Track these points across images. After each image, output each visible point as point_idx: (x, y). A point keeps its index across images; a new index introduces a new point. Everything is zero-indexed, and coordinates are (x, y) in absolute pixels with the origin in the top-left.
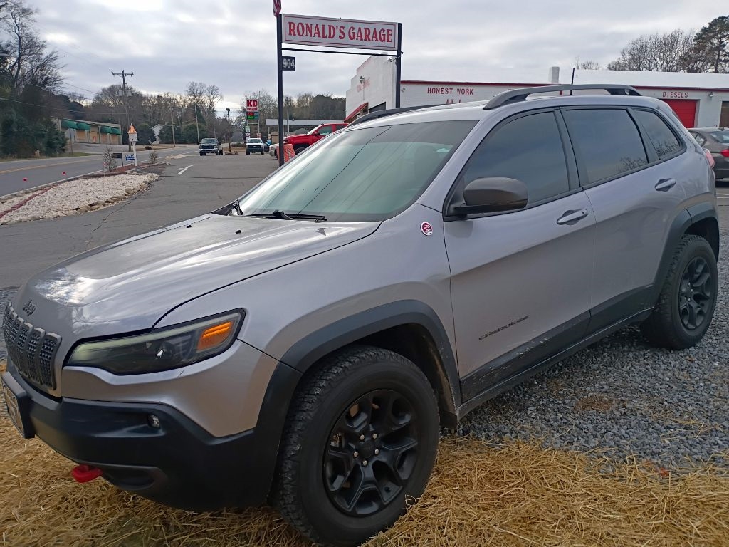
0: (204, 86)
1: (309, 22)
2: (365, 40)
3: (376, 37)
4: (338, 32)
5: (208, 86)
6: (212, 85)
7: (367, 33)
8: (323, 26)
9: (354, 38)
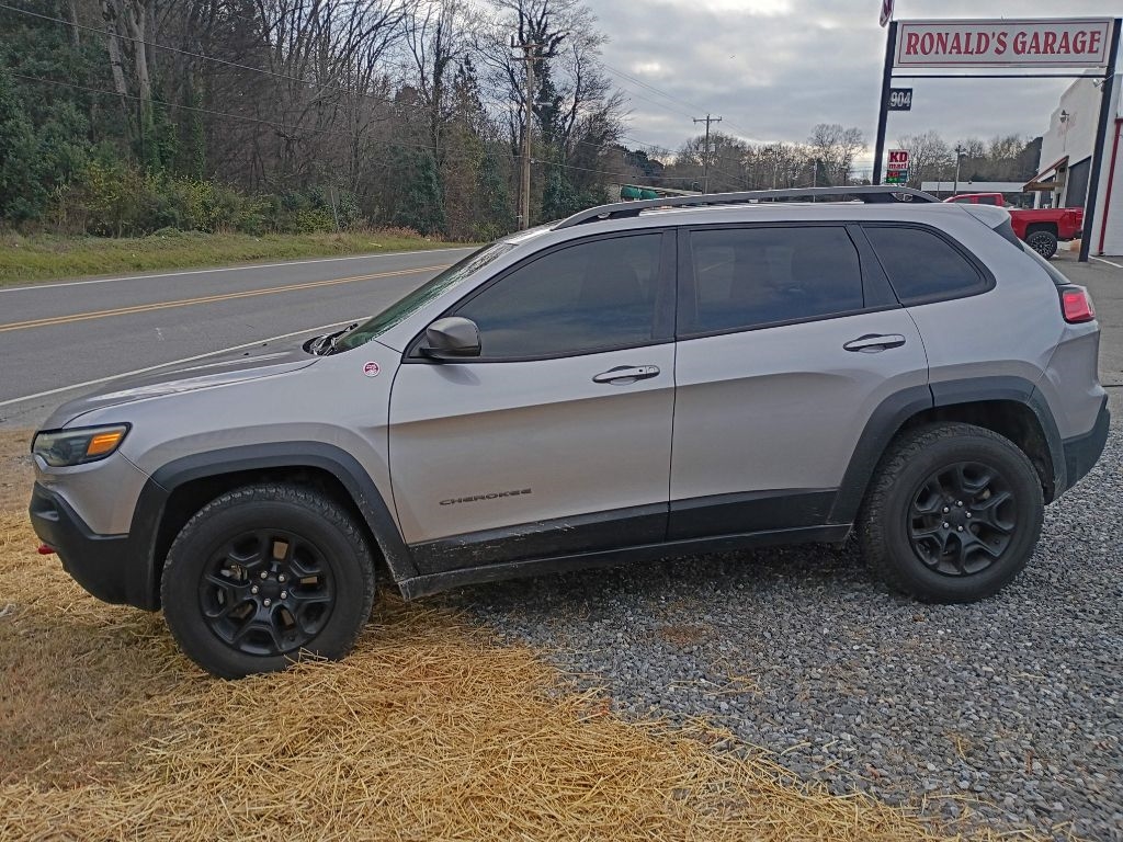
0: (840, 130)
1: (943, 30)
2: (1045, 52)
3: (1067, 47)
4: (994, 44)
5: (845, 130)
6: (853, 127)
7: (1050, 42)
8: (968, 35)
9: (1023, 50)
